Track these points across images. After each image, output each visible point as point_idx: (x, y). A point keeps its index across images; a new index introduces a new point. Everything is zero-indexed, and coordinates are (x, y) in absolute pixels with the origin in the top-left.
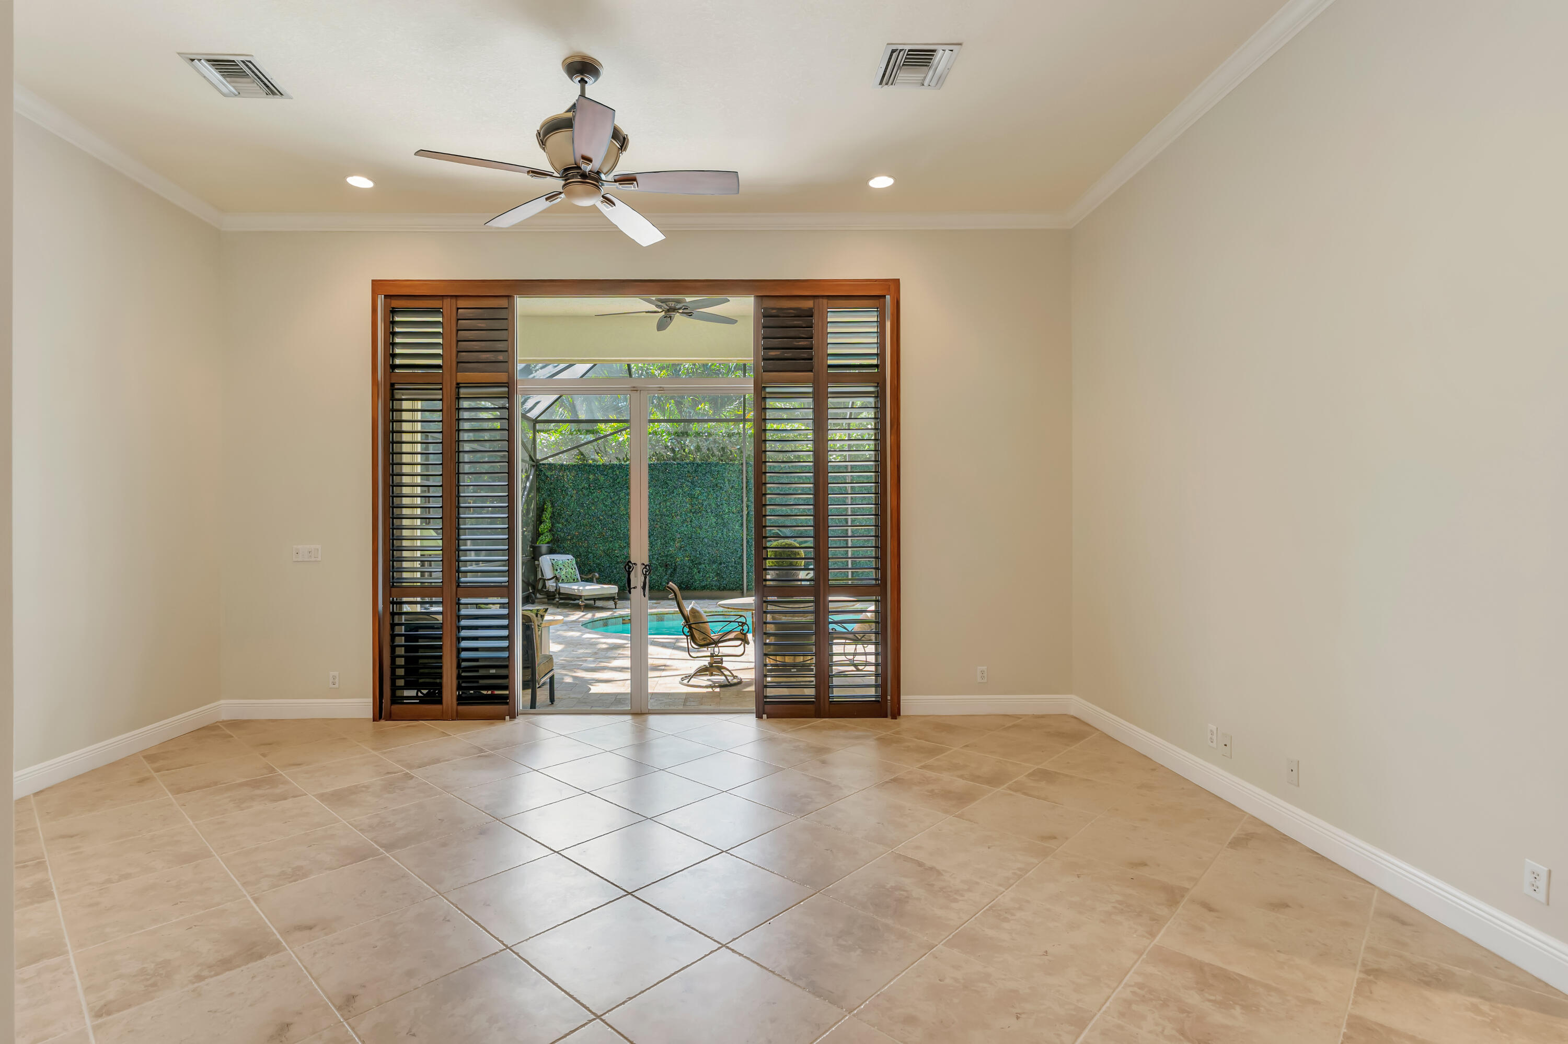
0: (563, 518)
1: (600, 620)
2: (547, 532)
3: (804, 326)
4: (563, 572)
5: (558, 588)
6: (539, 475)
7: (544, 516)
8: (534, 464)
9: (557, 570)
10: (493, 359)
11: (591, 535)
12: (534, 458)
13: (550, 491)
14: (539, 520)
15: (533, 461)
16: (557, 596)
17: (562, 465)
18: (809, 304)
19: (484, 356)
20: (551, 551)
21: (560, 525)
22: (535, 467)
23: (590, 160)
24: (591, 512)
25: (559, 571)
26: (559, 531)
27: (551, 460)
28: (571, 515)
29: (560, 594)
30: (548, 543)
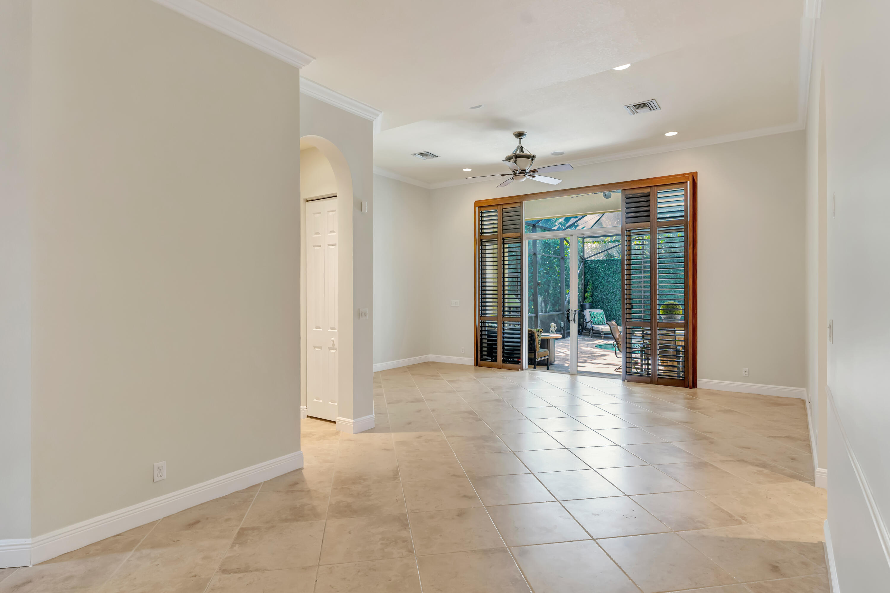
0: (599, 289)
1: (610, 344)
2: (589, 297)
3: (646, 200)
4: (596, 319)
5: (592, 327)
6: (586, 266)
7: (588, 288)
8: (583, 260)
9: (593, 317)
10: (515, 227)
11: (614, 299)
12: (583, 258)
13: (592, 275)
14: (586, 291)
15: (583, 259)
16: (591, 331)
17: (598, 260)
18: (648, 190)
19: (512, 227)
20: (591, 307)
21: (597, 293)
22: (584, 262)
23: (517, 170)
24: (614, 286)
25: (594, 318)
26: (596, 297)
27: (593, 258)
28: (603, 288)
29: (593, 330)
30: (589, 303)
